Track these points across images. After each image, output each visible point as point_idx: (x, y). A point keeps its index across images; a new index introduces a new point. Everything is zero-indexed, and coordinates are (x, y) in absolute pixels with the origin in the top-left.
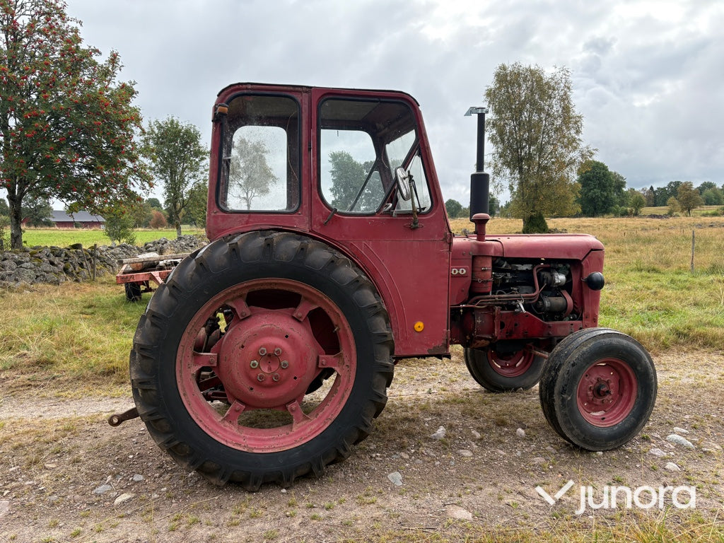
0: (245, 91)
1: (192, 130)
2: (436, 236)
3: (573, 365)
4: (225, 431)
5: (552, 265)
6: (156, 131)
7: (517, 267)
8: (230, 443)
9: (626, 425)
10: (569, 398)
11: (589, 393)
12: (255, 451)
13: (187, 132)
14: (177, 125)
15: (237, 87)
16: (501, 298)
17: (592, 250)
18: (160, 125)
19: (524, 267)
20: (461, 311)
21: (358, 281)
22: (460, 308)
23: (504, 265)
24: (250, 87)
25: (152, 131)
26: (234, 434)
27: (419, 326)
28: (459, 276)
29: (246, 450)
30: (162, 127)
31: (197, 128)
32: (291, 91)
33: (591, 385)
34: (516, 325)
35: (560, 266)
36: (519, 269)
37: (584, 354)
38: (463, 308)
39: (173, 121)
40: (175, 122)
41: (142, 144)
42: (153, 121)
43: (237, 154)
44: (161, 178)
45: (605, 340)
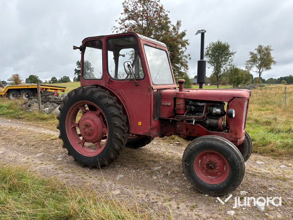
0: (88, 40)
1: (226, 45)
2: (145, 89)
3: (191, 150)
4: (78, 147)
5: (214, 104)
6: (212, 47)
7: (197, 104)
8: (78, 150)
9: (221, 186)
10: (188, 165)
11: (205, 166)
12: (83, 155)
13: (224, 46)
14: (221, 43)
15: (86, 39)
16: (186, 117)
17: (235, 97)
18: (214, 44)
19: (202, 104)
20: (171, 121)
21: (107, 104)
22: (170, 120)
23: (190, 103)
24: (89, 38)
25: (211, 47)
26: (80, 148)
27: (140, 123)
28: (168, 106)
29: (81, 154)
30: (214, 45)
31: (228, 44)
32: (100, 38)
33: (206, 162)
34: (193, 130)
35: (219, 105)
36: (199, 105)
37: (196, 145)
38: (172, 120)
39: (219, 42)
40: (220, 42)
41: (206, 52)
42: (211, 43)
43: (256, 53)
44: (213, 65)
45: (209, 141)
